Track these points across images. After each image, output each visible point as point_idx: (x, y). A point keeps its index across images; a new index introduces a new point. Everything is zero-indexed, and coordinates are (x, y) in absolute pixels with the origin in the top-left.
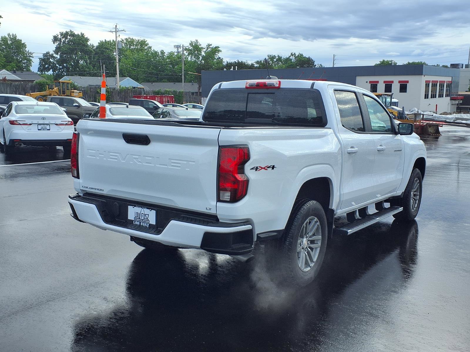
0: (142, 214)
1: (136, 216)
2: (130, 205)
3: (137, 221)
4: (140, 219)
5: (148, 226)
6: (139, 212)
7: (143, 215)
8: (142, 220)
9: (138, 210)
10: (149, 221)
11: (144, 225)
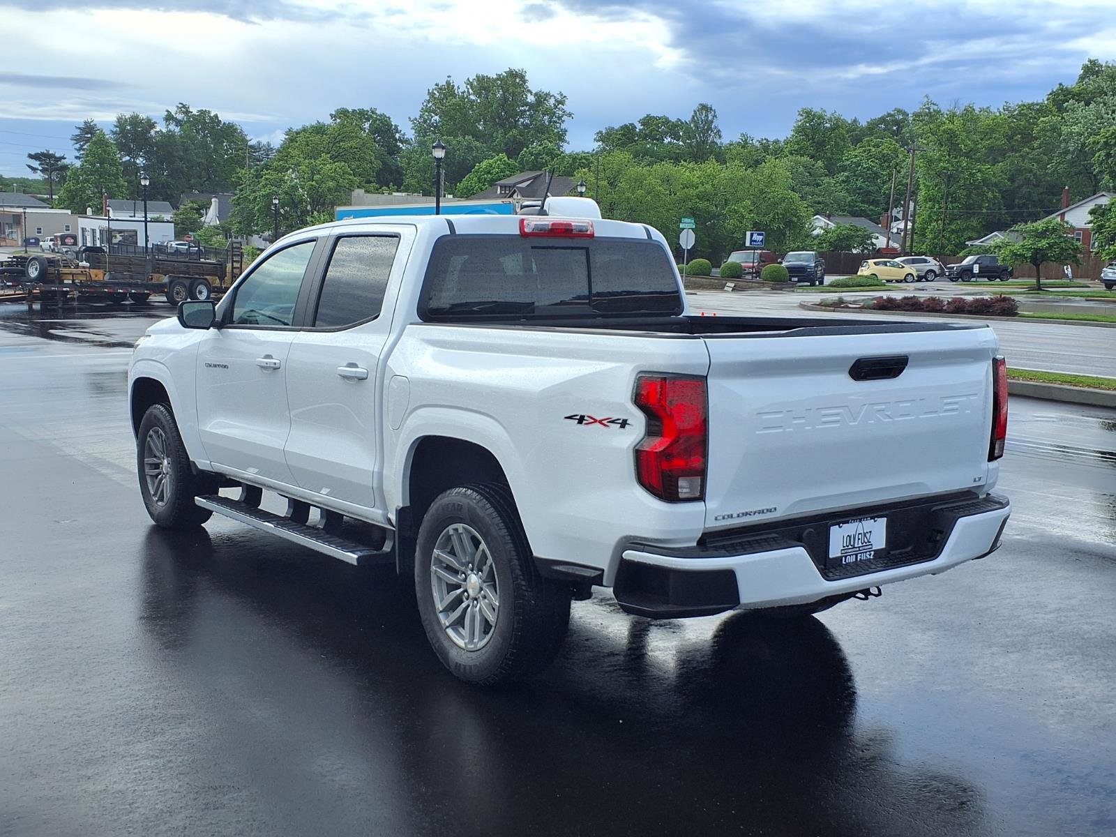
0: (859, 534)
1: (845, 545)
2: (833, 526)
3: (850, 555)
4: (854, 548)
5: (871, 557)
6: (852, 533)
7: (860, 536)
8: (858, 549)
9: (851, 528)
10: (871, 545)
11: (864, 558)
